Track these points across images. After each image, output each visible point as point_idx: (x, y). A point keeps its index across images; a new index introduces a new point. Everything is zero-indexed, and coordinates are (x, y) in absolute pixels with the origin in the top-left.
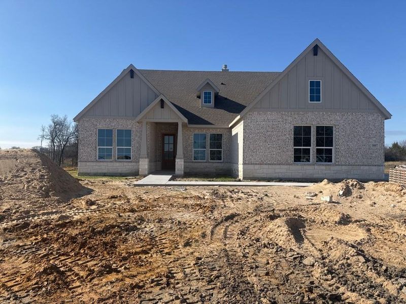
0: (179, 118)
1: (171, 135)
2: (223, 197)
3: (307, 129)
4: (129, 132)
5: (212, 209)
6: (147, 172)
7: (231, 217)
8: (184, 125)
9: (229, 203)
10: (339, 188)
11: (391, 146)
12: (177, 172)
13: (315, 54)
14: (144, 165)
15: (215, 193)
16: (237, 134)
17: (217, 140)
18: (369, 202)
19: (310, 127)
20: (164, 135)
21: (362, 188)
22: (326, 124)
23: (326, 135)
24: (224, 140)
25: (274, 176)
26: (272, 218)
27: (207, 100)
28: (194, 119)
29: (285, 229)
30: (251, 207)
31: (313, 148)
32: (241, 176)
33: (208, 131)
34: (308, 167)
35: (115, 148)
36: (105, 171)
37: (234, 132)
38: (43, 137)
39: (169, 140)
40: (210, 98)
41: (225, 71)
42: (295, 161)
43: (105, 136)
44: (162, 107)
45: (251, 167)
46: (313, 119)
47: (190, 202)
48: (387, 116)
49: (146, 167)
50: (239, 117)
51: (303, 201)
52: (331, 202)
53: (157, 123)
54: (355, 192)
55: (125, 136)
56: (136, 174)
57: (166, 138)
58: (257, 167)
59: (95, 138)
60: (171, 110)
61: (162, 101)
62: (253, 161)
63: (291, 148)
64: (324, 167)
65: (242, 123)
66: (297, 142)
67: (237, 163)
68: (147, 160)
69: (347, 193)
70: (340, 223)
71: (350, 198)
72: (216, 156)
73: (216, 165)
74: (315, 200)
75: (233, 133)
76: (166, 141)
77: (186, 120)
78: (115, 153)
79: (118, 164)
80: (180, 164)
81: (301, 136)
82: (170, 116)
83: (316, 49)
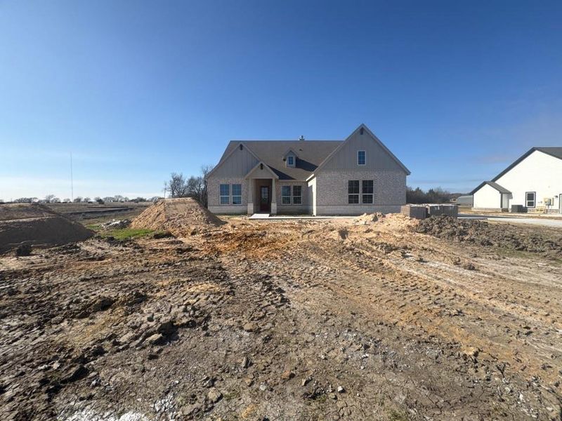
0: (273, 176)
1: (266, 187)
2: (306, 224)
3: (357, 182)
4: (239, 186)
5: (300, 229)
6: (252, 212)
7: (311, 231)
8: (276, 180)
9: (309, 226)
10: (371, 217)
11: (428, 192)
12: (272, 212)
13: (362, 133)
14: (251, 207)
15: (300, 222)
16: (311, 186)
17: (298, 190)
18: (386, 224)
19: (358, 181)
20: (262, 187)
21: (384, 217)
22: (369, 179)
23: (368, 186)
24: (303, 189)
25: (336, 212)
26: (332, 230)
27: (290, 162)
28: (282, 176)
29: (337, 234)
30: (321, 227)
31: (360, 195)
32: (315, 213)
33: (291, 184)
34: (358, 207)
35: (231, 197)
36: (225, 212)
37: (310, 184)
38: (166, 189)
39: (265, 190)
40: (292, 161)
41: (302, 140)
42: (349, 203)
43: (224, 189)
44: (262, 168)
45: (321, 207)
46: (361, 176)
47: (287, 226)
48: (408, 173)
49: (252, 209)
50: (313, 175)
51: (350, 225)
52: (365, 224)
53: (256, 180)
54: (380, 219)
55: (237, 189)
56: (245, 213)
57: (263, 189)
58: (325, 207)
59: (218, 190)
60: (267, 170)
61: (262, 165)
62: (322, 203)
63: (347, 194)
64: (367, 207)
65: (315, 179)
66: (350, 191)
67: (312, 205)
68: (252, 204)
69: (375, 219)
70: (366, 232)
71: (376, 222)
72: (297, 201)
73: (297, 207)
74: (357, 224)
75: (309, 186)
76: (263, 191)
77: (278, 177)
78: (231, 200)
79: (233, 207)
80: (274, 206)
81: (353, 186)
82: (266, 175)
83: (362, 130)
